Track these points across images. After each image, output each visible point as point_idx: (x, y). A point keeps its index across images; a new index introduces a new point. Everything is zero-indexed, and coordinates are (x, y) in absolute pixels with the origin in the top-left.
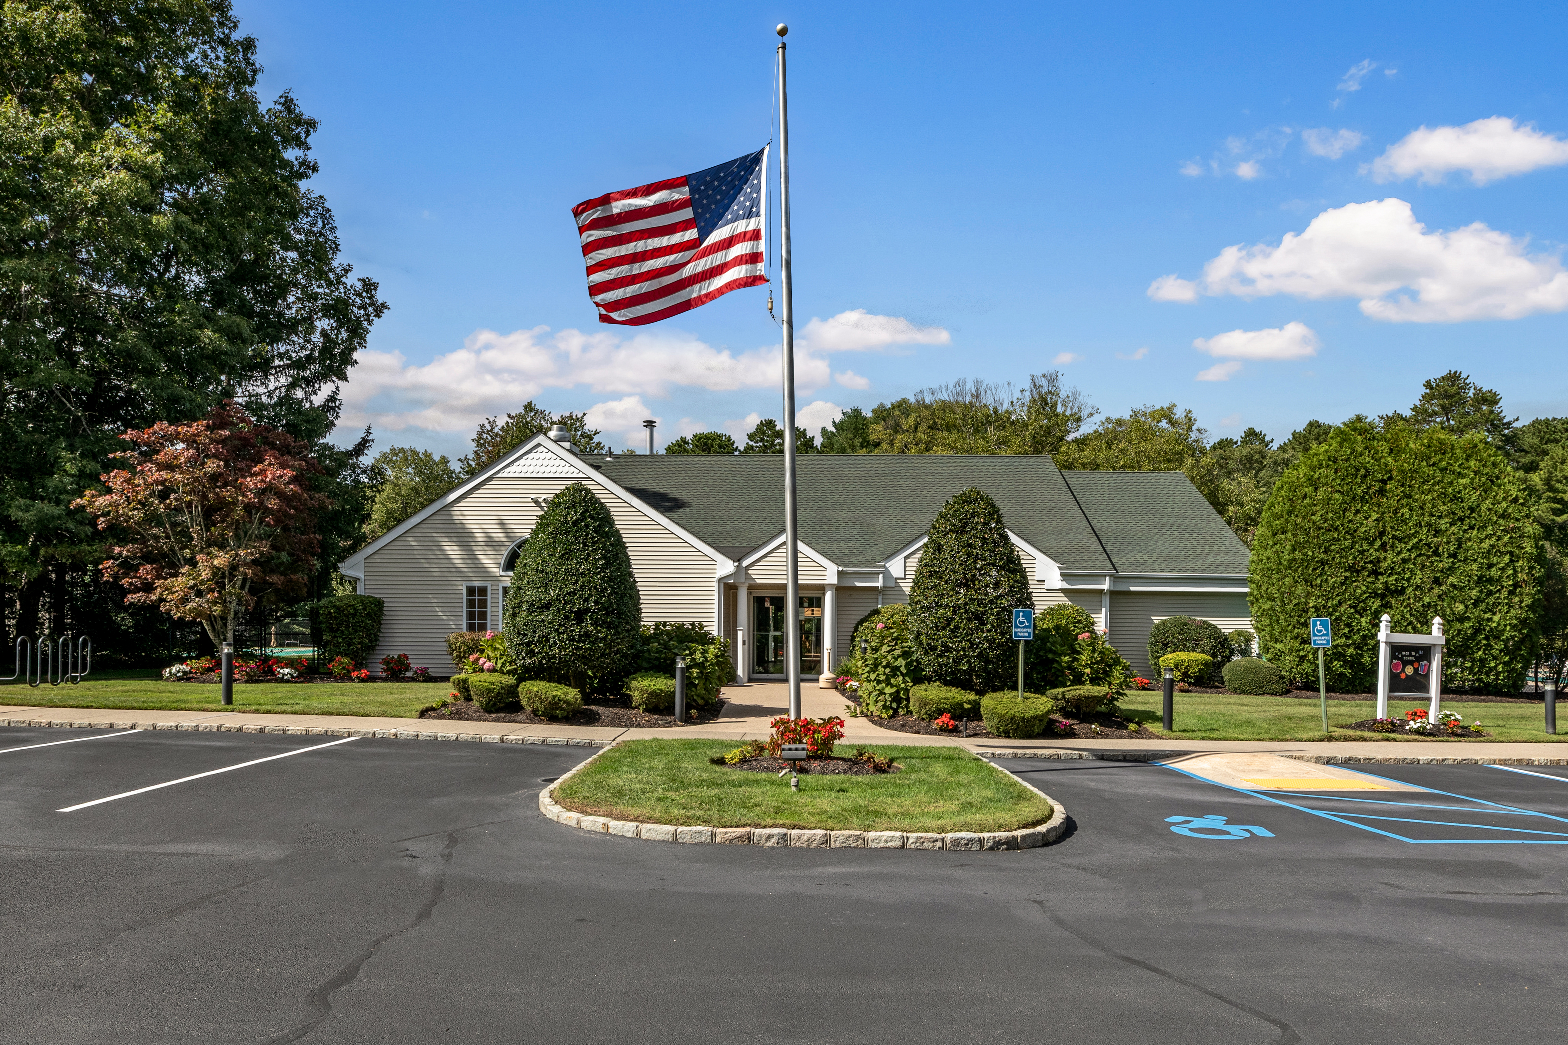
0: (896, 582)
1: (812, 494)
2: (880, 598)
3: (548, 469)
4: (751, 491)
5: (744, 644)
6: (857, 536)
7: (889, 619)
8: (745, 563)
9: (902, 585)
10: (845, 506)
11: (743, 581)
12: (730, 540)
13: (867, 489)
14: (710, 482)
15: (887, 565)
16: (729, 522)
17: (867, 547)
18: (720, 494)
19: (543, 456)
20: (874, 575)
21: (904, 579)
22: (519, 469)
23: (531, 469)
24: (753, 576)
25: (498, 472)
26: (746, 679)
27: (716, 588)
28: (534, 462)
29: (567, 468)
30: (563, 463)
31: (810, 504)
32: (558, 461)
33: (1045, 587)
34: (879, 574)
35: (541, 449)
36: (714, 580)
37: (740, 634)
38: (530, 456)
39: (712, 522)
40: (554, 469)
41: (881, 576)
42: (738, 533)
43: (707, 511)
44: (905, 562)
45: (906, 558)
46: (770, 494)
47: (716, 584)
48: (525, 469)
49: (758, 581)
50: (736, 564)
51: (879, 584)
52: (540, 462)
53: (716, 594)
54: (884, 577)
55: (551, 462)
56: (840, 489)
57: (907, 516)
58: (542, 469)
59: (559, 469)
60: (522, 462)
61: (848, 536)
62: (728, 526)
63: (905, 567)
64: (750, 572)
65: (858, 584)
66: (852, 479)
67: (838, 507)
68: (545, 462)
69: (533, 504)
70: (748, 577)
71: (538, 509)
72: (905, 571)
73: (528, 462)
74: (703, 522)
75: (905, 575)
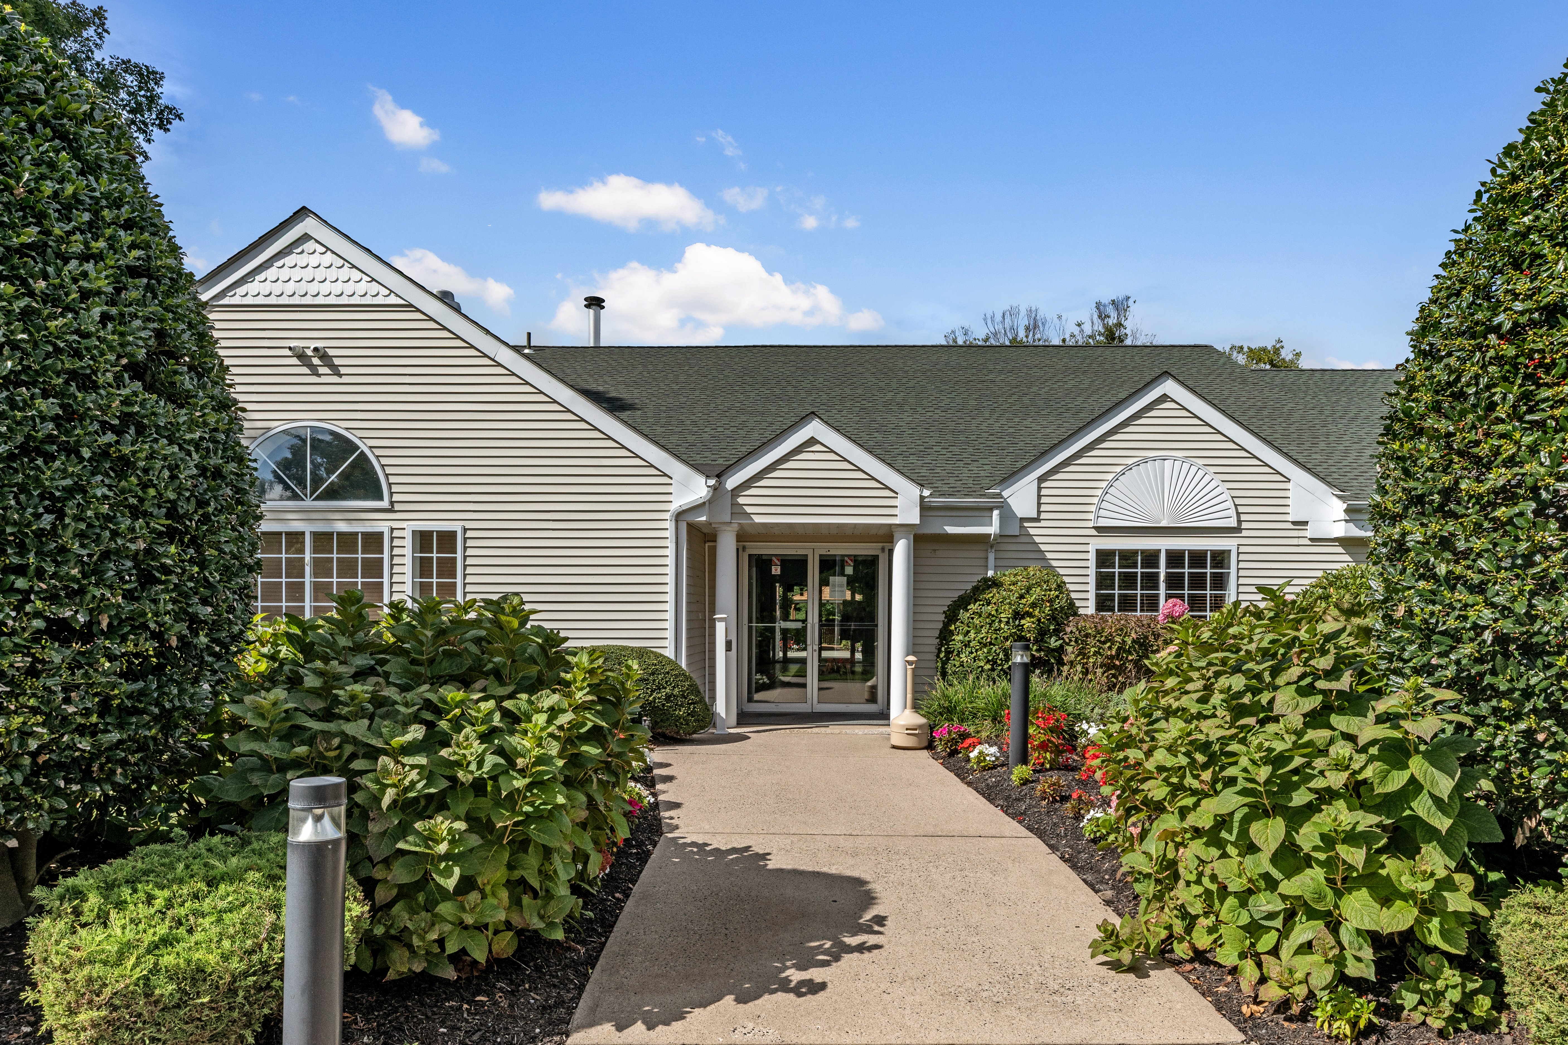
0: (1022, 527)
1: (849, 392)
2: (991, 556)
3: (325, 288)
4: (748, 388)
5: (728, 647)
6: (936, 448)
7: (1022, 597)
8: (731, 483)
9: (1032, 531)
10: (907, 408)
11: (727, 518)
12: (708, 454)
13: (939, 384)
14: (682, 378)
15: (1005, 494)
16: (706, 430)
17: (961, 464)
18: (697, 393)
19: (314, 260)
20: (982, 512)
21: (1037, 520)
22: (266, 288)
23: (290, 288)
24: (749, 510)
25: (222, 294)
26: (733, 719)
27: (670, 534)
28: (297, 274)
29: (363, 287)
30: (356, 275)
31: (848, 404)
32: (346, 272)
33: (1308, 534)
34: (991, 509)
35: (310, 246)
36: (667, 516)
37: (720, 628)
38: (289, 260)
39: (680, 429)
40: (338, 288)
41: (996, 513)
42: (723, 445)
43: (672, 413)
44: (1039, 489)
45: (1041, 479)
46: (778, 391)
47: (670, 525)
48: (277, 288)
49: (758, 519)
50: (712, 482)
51: (992, 529)
52: (308, 274)
53: (671, 544)
54: (1002, 518)
55: (332, 274)
56: (894, 384)
57: (1017, 420)
58: (313, 288)
59: (349, 288)
60: (271, 273)
61: (922, 448)
62: (705, 435)
63: (1039, 497)
64: (741, 500)
65: (951, 530)
66: (911, 373)
67: (895, 408)
68: (320, 274)
69: (295, 361)
70: (738, 511)
71: (306, 370)
72: (1039, 504)
73: (284, 274)
74: (663, 429)
75: (1039, 512)
